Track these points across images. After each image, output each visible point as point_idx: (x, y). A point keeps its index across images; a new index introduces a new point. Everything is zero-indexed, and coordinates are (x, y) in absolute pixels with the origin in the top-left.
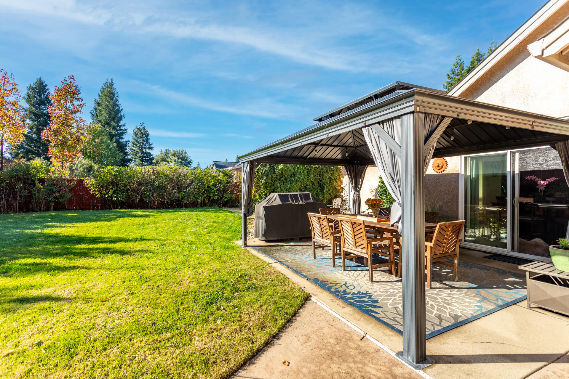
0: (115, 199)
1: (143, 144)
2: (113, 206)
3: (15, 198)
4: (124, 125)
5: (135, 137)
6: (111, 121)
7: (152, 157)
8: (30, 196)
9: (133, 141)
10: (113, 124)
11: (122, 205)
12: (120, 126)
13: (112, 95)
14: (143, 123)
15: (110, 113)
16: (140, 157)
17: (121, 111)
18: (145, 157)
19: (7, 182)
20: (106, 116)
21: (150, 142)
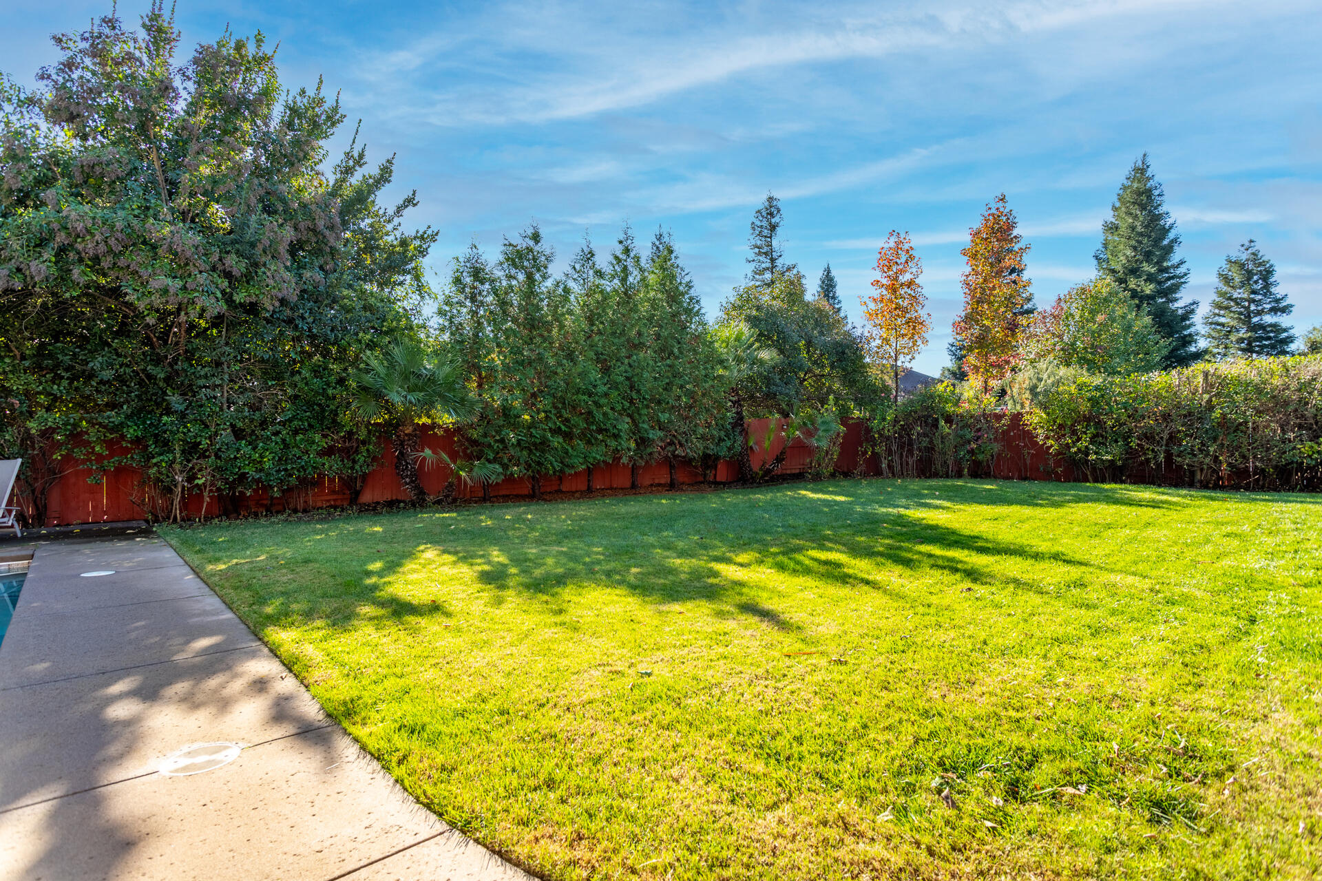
0: (1094, 457)
1: (1254, 301)
2: (1092, 474)
3: (910, 452)
4: (1182, 262)
5: (1225, 289)
6: (1141, 262)
7: (1284, 335)
8: (930, 449)
9: (1217, 300)
10: (1148, 268)
11: (1116, 473)
12: (1166, 270)
13: (1144, 198)
14: (1251, 241)
15: (1140, 242)
16: (1241, 340)
17: (1171, 228)
18: (1260, 339)
19: (902, 423)
20: (1129, 252)
21: (1278, 291)
